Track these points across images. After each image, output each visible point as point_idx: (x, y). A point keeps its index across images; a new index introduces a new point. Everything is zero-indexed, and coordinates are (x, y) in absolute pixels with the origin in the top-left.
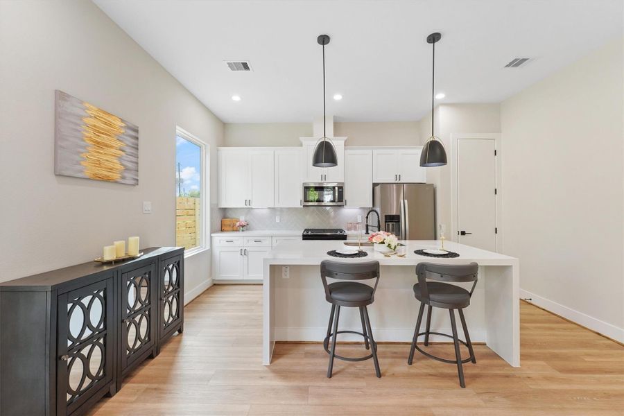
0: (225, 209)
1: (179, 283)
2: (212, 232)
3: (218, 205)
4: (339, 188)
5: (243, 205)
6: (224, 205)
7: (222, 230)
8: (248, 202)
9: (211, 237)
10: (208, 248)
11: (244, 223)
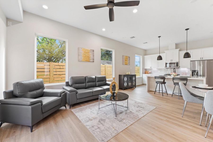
0: (146, 69)
1: (135, 80)
2: (143, 73)
3: (144, 68)
4: (177, 63)
5: (150, 68)
6: (145, 68)
7: (145, 74)
8: (151, 67)
9: (142, 75)
10: (142, 77)
11: (150, 72)
